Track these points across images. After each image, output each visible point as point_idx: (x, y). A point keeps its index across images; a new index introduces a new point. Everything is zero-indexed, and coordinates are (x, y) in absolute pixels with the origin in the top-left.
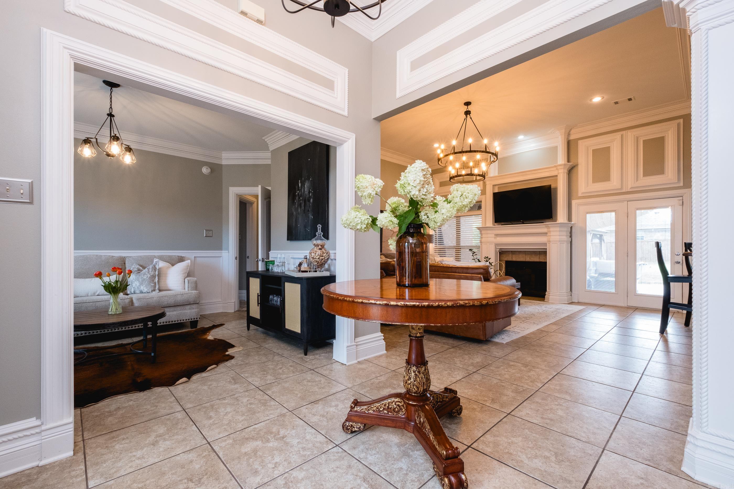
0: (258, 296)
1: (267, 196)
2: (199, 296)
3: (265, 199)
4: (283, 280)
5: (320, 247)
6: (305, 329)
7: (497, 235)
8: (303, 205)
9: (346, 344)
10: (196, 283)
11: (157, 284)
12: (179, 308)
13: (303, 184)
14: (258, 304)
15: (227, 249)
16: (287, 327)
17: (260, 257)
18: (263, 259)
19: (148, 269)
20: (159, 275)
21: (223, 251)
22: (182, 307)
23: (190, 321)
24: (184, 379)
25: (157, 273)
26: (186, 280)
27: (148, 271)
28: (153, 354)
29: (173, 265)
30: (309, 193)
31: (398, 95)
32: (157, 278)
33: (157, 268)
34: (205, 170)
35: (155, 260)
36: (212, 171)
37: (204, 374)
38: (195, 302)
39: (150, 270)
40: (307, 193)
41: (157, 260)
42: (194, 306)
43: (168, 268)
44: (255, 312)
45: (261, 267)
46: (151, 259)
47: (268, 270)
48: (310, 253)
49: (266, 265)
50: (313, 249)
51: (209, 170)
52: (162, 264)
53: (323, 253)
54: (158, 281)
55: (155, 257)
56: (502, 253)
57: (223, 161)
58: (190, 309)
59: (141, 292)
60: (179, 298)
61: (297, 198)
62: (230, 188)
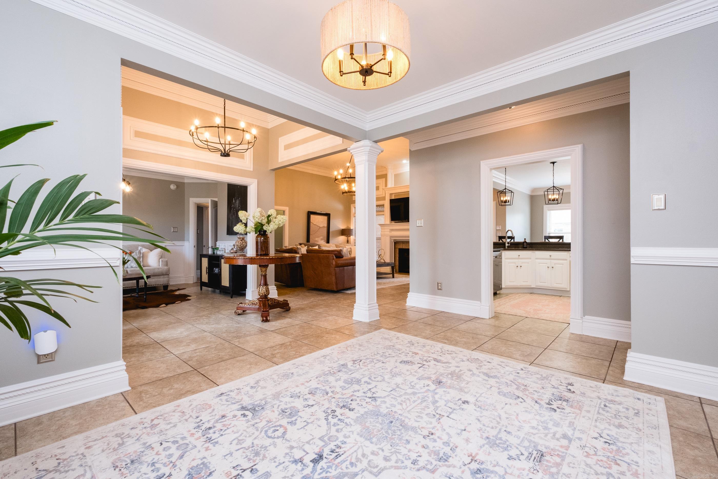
0: (207, 268)
1: (215, 205)
2: (169, 270)
3: (214, 208)
4: (220, 258)
5: (241, 239)
6: (231, 284)
7: (392, 230)
8: (235, 214)
9: (251, 290)
10: (167, 262)
11: (142, 262)
12: (156, 277)
13: (235, 201)
14: (207, 273)
15: (188, 240)
16: (222, 284)
17: (210, 246)
18: (212, 247)
19: (136, 253)
20: (143, 257)
21: (185, 242)
22: (158, 277)
23: (163, 286)
24: (164, 305)
25: (141, 255)
26: (160, 260)
27: (136, 254)
28: (145, 297)
29: (151, 251)
30: (239, 206)
31: (280, 160)
32: (141, 258)
33: (142, 252)
34: (173, 187)
35: (139, 248)
36: (178, 187)
37: (174, 305)
38: (166, 274)
39: (137, 254)
40: (237, 207)
41: (141, 247)
42: (166, 276)
43: (148, 252)
44: (205, 278)
45: (210, 252)
46: (137, 247)
47: (214, 253)
48: (236, 242)
49: (213, 250)
50: (238, 240)
51: (175, 187)
52: (144, 250)
53: (243, 242)
54: (143, 261)
55: (139, 245)
56: (396, 243)
57: (185, 180)
58: (163, 278)
59: (132, 267)
60: (156, 271)
61: (232, 209)
62: (190, 198)
